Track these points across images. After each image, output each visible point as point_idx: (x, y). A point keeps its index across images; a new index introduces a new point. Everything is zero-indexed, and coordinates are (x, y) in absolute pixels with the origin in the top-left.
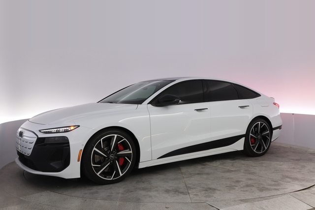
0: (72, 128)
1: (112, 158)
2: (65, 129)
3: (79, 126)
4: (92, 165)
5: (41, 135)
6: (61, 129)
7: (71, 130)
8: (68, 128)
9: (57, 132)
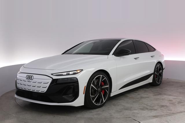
0: (78, 71)
1: (99, 91)
2: (74, 72)
3: (82, 70)
4: (91, 96)
5: (55, 77)
6: (70, 72)
7: (78, 73)
8: (75, 72)
9: (67, 75)
